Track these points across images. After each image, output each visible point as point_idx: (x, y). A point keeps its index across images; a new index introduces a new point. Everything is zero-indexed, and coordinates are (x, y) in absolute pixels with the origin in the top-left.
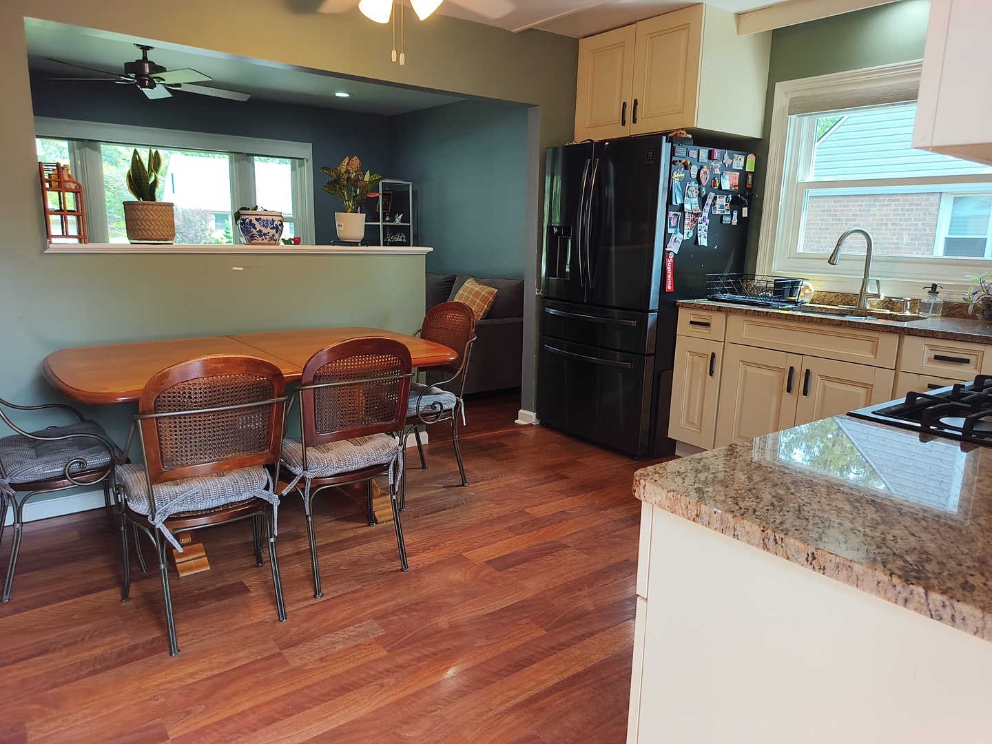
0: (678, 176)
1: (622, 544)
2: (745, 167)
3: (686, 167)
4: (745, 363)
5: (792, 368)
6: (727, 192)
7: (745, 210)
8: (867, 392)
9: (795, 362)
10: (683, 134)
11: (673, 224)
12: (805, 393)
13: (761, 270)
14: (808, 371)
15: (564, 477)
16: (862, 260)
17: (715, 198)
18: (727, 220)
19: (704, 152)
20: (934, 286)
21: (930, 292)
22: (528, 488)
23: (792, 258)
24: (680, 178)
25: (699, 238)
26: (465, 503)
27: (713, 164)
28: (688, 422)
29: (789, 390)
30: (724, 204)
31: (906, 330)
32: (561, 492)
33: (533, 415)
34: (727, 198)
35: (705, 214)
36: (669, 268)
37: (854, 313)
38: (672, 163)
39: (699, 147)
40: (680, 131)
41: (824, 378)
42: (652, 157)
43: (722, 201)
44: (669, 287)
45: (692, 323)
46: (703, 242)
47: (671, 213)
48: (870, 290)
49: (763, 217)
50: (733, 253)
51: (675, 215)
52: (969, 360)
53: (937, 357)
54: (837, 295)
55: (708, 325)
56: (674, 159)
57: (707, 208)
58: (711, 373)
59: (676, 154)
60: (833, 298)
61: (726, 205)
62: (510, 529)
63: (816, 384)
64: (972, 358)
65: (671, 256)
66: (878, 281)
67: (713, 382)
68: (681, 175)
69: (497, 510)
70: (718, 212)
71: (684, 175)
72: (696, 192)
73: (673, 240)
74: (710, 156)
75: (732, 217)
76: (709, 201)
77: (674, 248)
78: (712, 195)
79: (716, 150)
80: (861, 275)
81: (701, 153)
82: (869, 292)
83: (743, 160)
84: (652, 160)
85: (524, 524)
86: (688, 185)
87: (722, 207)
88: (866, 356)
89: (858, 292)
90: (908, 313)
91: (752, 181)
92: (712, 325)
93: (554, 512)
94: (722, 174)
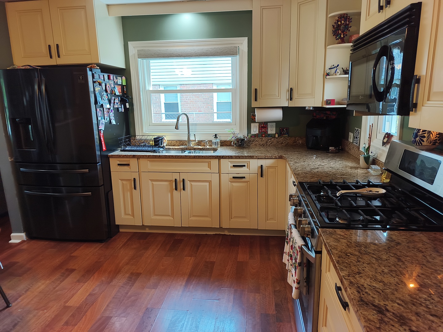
0: (98, 89)
1: (137, 300)
2: (122, 83)
3: (100, 84)
4: (152, 180)
5: (176, 179)
6: (118, 96)
7: (127, 104)
8: (209, 184)
9: (176, 176)
10: (96, 67)
11: (100, 115)
12: (184, 189)
13: (138, 133)
14: (183, 179)
15: (72, 271)
16: (186, 125)
17: (114, 99)
18: (120, 109)
19: (106, 76)
20: (216, 135)
21: (215, 137)
22: (56, 288)
23: (151, 125)
24: (99, 90)
25: (111, 121)
26: (20, 320)
27: (110, 82)
28: (126, 214)
29: (176, 189)
30: (118, 102)
31: (221, 157)
32: (79, 281)
33: (23, 235)
34: (118, 99)
35: (112, 108)
36: (102, 138)
37: (188, 149)
38: (94, 82)
39: (103, 74)
40: (93, 65)
41: (190, 181)
42: (83, 79)
43: (117, 101)
44: (104, 148)
45: (119, 165)
46: (114, 122)
47: (98, 109)
48: (192, 138)
49: (134, 107)
50: (125, 126)
51: (100, 110)
52: (245, 165)
53: (234, 166)
54: (177, 141)
55: (128, 165)
56: (94, 80)
57: (112, 105)
58: (135, 188)
59: (95, 78)
60: (175, 143)
61: (119, 102)
62: (67, 323)
63: (187, 184)
64: (246, 164)
65: (102, 132)
66: (195, 135)
67: (136, 193)
68: (99, 89)
69: (47, 314)
70: (116, 106)
71: (100, 88)
72: (107, 97)
73: (101, 123)
74: (109, 78)
75: (122, 108)
76: (112, 101)
77: (102, 127)
78: (113, 98)
79: (111, 75)
80: (187, 132)
81: (105, 77)
82: (191, 139)
83: (121, 79)
84: (83, 81)
85: (73, 316)
86: (102, 94)
87: (117, 103)
88: (207, 169)
89: (187, 139)
90: (208, 147)
91: (126, 90)
92: (130, 165)
93: (85, 298)
94: (114, 87)
